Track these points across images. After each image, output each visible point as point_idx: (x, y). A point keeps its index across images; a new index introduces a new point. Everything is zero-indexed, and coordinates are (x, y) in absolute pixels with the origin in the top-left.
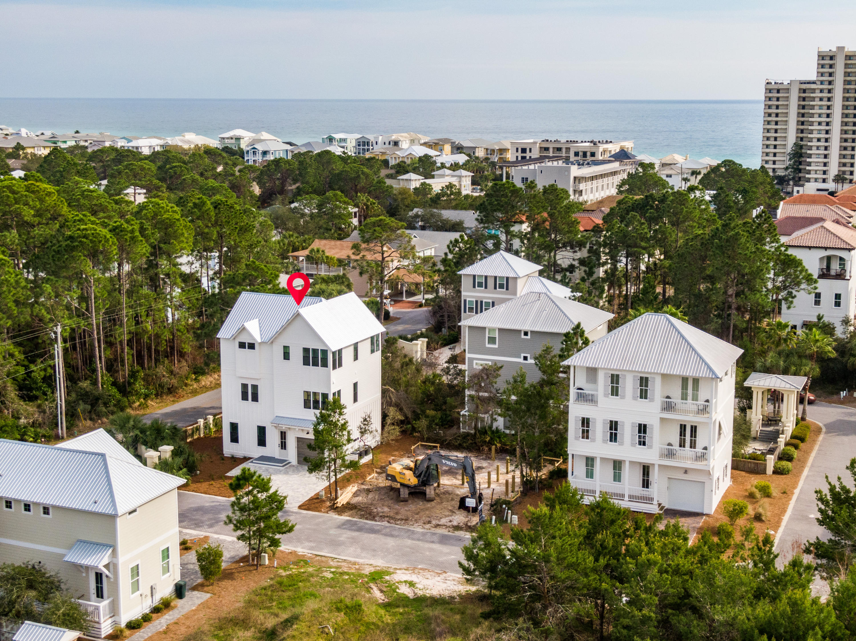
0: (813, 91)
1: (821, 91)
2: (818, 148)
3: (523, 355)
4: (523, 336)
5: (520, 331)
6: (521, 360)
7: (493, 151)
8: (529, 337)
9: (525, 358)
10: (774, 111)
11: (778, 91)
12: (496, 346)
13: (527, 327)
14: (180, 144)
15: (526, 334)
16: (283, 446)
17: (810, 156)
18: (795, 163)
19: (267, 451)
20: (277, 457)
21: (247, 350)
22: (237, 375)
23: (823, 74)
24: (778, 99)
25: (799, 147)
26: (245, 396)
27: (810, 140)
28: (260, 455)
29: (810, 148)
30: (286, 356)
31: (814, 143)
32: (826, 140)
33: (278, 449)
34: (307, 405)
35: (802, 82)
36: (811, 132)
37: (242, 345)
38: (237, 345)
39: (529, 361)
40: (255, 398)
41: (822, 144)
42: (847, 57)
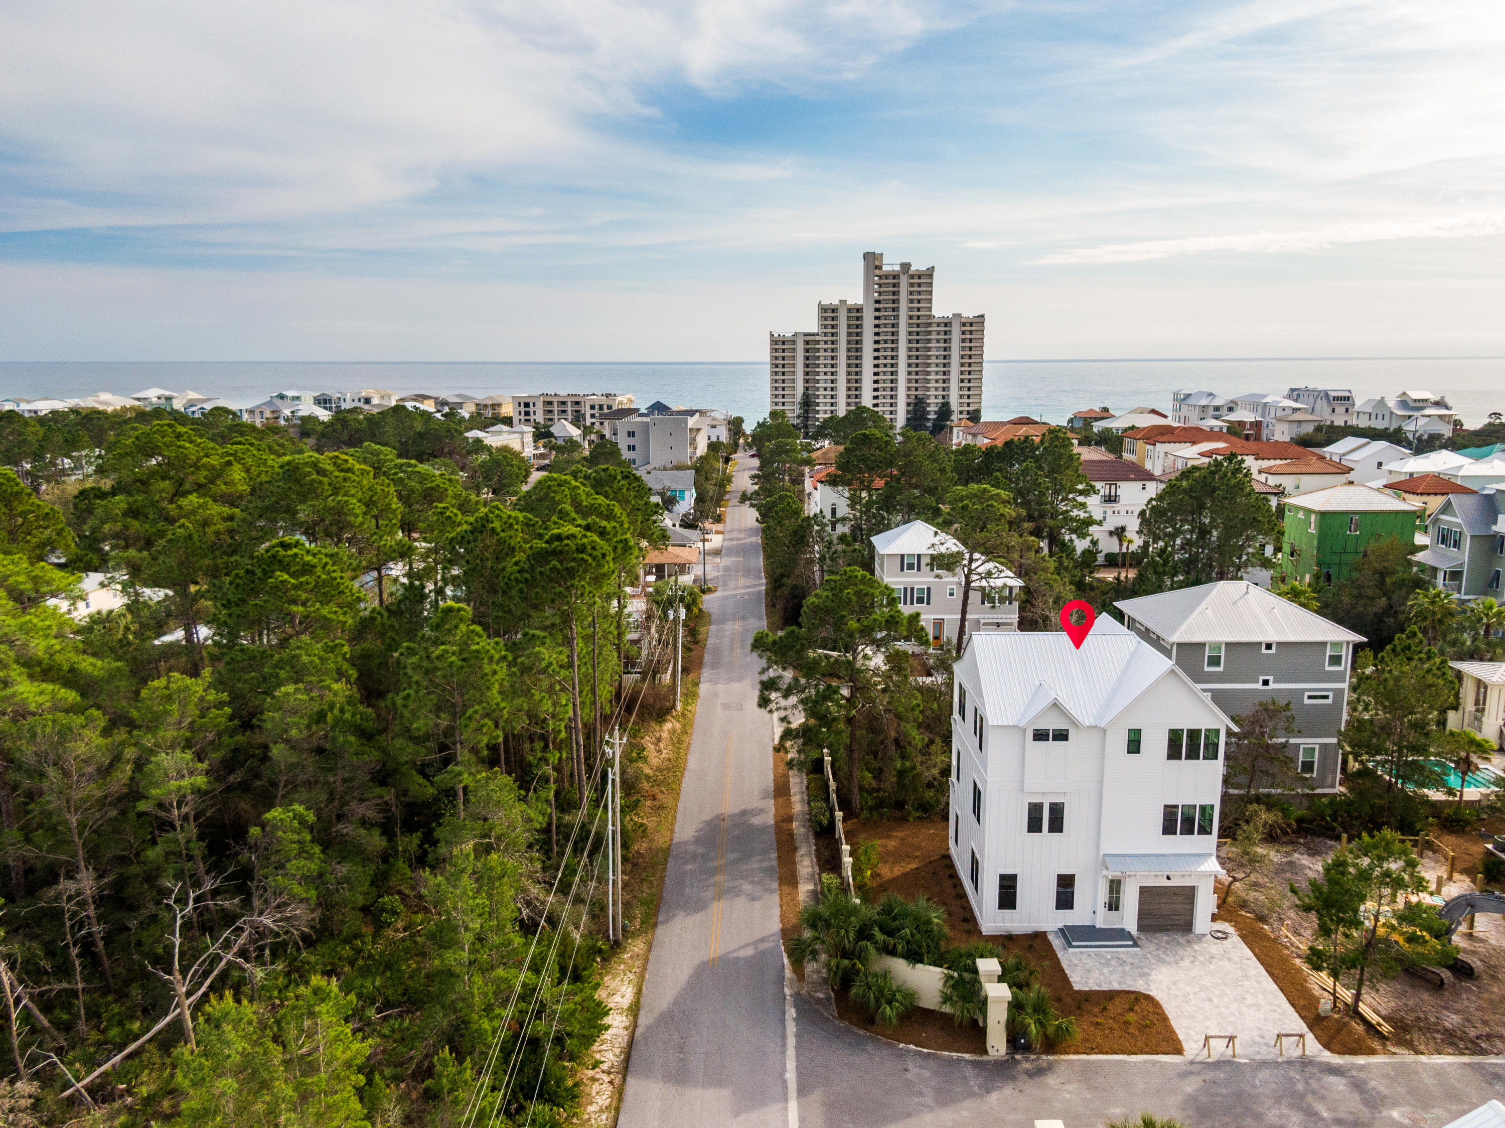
0: (818, 342)
1: (826, 342)
2: (825, 397)
3: (1261, 678)
4: (1264, 651)
5: (1260, 644)
6: (1259, 686)
7: (486, 406)
8: (1273, 651)
9: (1266, 683)
10: (781, 362)
11: (784, 343)
12: (1221, 669)
13: (1273, 638)
14: (97, 406)
15: (1269, 646)
16: (1114, 905)
17: (818, 404)
18: (806, 412)
19: (1076, 917)
20: (1100, 924)
21: (1051, 743)
22: (1027, 788)
23: (826, 327)
24: (784, 351)
25: (806, 396)
26: (1034, 825)
27: (818, 389)
28: (1061, 925)
29: (818, 397)
30: (1134, 745)
31: (821, 392)
32: (832, 389)
33: (1102, 910)
34: (1169, 829)
35: (806, 335)
36: (818, 381)
37: (1040, 736)
38: (1030, 735)
39: (1272, 686)
40: (1057, 825)
41: (829, 392)
42: (849, 310)
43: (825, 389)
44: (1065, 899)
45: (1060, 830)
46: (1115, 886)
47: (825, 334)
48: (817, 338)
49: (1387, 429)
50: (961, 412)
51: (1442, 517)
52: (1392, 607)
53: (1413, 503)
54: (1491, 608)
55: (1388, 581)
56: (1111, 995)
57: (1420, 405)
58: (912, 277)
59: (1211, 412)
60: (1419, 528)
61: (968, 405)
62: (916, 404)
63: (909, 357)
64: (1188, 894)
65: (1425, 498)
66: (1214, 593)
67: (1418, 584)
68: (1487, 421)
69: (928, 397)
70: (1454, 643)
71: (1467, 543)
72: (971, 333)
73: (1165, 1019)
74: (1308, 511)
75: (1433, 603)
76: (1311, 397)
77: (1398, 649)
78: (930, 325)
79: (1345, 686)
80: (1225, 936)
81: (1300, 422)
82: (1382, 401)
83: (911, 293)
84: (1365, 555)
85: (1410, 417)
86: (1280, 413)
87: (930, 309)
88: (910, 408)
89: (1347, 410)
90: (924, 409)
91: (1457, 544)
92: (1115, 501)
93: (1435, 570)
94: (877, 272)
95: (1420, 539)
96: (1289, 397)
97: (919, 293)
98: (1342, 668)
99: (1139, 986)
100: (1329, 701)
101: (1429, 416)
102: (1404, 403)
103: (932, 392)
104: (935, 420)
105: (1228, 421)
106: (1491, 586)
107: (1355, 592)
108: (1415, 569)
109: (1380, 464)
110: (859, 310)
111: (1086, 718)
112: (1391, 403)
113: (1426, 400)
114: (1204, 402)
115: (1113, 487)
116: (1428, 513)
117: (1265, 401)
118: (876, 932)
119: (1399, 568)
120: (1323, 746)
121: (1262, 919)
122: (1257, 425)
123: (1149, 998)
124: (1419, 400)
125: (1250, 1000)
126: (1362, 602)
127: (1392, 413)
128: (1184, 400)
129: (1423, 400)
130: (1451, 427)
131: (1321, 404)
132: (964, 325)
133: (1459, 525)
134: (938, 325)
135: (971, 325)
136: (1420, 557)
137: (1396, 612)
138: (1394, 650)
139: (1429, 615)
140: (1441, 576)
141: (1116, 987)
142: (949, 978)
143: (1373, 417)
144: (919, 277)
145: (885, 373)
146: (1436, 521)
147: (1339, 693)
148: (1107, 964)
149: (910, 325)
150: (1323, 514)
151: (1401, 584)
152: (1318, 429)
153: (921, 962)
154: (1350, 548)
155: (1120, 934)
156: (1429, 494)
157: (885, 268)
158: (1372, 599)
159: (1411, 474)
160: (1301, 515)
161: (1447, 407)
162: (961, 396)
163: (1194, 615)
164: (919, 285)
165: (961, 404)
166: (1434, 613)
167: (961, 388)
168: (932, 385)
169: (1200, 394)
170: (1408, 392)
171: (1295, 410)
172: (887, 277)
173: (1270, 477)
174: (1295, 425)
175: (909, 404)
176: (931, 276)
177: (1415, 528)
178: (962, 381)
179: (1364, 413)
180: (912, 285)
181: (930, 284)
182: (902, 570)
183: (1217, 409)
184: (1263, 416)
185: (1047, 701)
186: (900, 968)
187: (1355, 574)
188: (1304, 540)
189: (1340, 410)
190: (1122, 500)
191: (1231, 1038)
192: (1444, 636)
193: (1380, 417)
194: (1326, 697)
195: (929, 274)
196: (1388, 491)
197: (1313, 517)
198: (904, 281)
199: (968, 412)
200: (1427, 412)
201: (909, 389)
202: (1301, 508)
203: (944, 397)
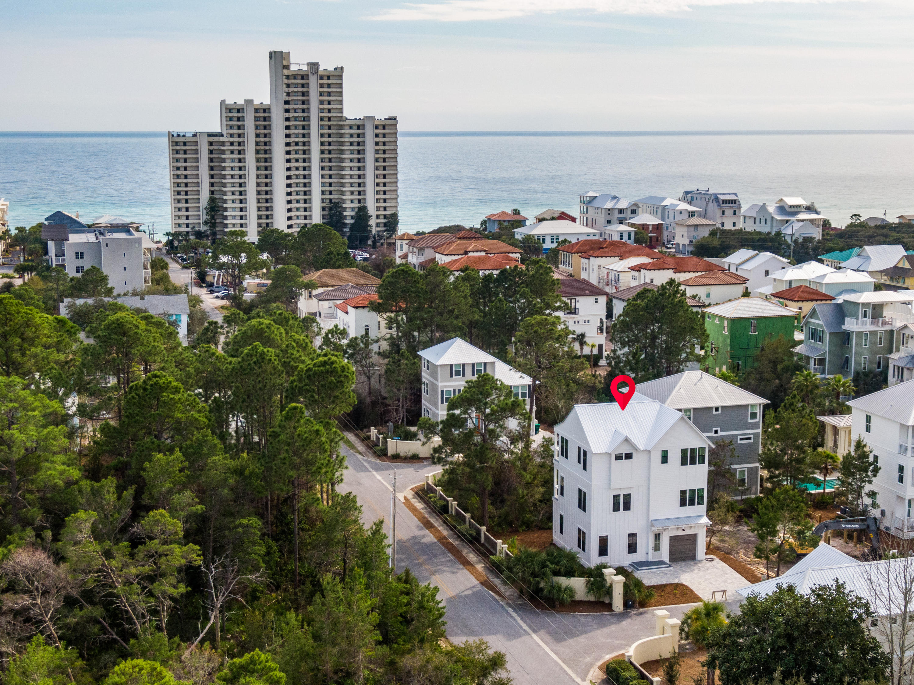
0: (223, 143)
1: (232, 144)
3: (714, 429)
4: (714, 412)
5: (712, 408)
8: (719, 412)
9: (716, 432)
10: (182, 164)
11: (184, 144)
13: (719, 404)
15: (717, 409)
16: (657, 548)
17: (226, 209)
18: (213, 217)
19: (638, 557)
20: (650, 559)
21: (624, 461)
22: (613, 486)
23: (231, 127)
24: (185, 152)
25: (212, 200)
26: (616, 508)
27: (225, 193)
28: (630, 562)
29: (225, 201)
30: (665, 460)
31: (229, 197)
32: (241, 193)
33: (651, 551)
34: (683, 503)
35: (210, 135)
36: (224, 185)
37: (618, 457)
38: (613, 457)
39: (720, 433)
40: (627, 507)
41: (237, 197)
42: (256, 110)
43: (233, 193)
44: (632, 548)
45: (629, 509)
46: (657, 537)
47: (232, 135)
48: (222, 139)
49: (769, 233)
50: (378, 217)
51: (811, 320)
52: (782, 386)
53: (792, 309)
54: (839, 381)
55: (779, 367)
56: (665, 586)
57: (794, 210)
58: (321, 78)
59: (617, 215)
60: (796, 327)
61: (385, 209)
62: (331, 209)
63: (322, 160)
64: (693, 538)
65: (800, 304)
66: (683, 379)
67: (799, 368)
68: (849, 222)
69: (344, 201)
70: (819, 405)
71: (827, 338)
72: (384, 135)
73: (692, 591)
74: (722, 318)
75: (806, 380)
76: (703, 199)
77: (787, 405)
78: (341, 127)
79: (760, 431)
80: (712, 560)
81: (696, 226)
82: (763, 207)
83: (321, 94)
84: (762, 349)
85: (787, 221)
86: (678, 218)
87: (341, 110)
88: (326, 213)
89: (735, 213)
90: (341, 214)
91: (821, 339)
92: (575, 313)
93: (808, 358)
94: (286, 72)
95: (798, 336)
96: (684, 199)
97: (329, 94)
98: (757, 420)
99: (676, 581)
100: (751, 441)
101: (803, 221)
102: (782, 209)
103: (348, 197)
104: (352, 225)
105: (633, 225)
106: (843, 368)
107: (758, 376)
108: (795, 358)
109: (767, 273)
110: (266, 110)
111: (641, 446)
112: (771, 209)
113: (800, 206)
114: (609, 205)
115: (573, 301)
116: (802, 315)
117: (664, 204)
118: (548, 563)
119: (785, 358)
120: (750, 469)
121: (729, 553)
122: (658, 227)
123: (682, 585)
124: (794, 206)
125: (729, 581)
126: (763, 383)
127: (772, 217)
128: (590, 202)
129: (797, 206)
130: (820, 229)
131: (712, 207)
132: (377, 127)
133: (821, 326)
134: (351, 127)
135: (384, 127)
136: (798, 349)
137: (785, 389)
138: (785, 406)
139: (805, 388)
140: (812, 362)
141: (665, 582)
142: (588, 582)
143: (757, 221)
144: (329, 78)
145: (297, 177)
146: (807, 323)
147: (756, 435)
148: (659, 575)
149: (322, 127)
150: (733, 321)
151: (786, 369)
152: (713, 234)
153: (574, 576)
154: (752, 345)
155: (662, 563)
156: (803, 301)
157: (293, 68)
158: (769, 381)
159: (790, 282)
160: (717, 321)
161: (817, 213)
162: (377, 200)
163: (674, 393)
164: (329, 86)
165: (378, 209)
166: (807, 386)
167: (377, 192)
168: (347, 189)
169: (605, 197)
170: (784, 199)
171: (691, 214)
172: (295, 77)
173: (688, 288)
174: (692, 229)
175: (323, 209)
176: (340, 77)
177: (794, 328)
178: (378, 185)
179: (750, 217)
180: (321, 86)
181: (341, 86)
182: (452, 376)
183: (621, 211)
184: (663, 219)
185: (622, 438)
186: (564, 581)
187: (756, 364)
188: (721, 339)
189: (729, 212)
190: (581, 312)
191: (724, 591)
192: (814, 400)
193: (763, 221)
194: (750, 439)
195: (338, 73)
196: (775, 300)
197: (726, 322)
198: (313, 82)
199: (385, 217)
200: (802, 216)
201: (323, 193)
202: (717, 316)
203: (359, 201)
